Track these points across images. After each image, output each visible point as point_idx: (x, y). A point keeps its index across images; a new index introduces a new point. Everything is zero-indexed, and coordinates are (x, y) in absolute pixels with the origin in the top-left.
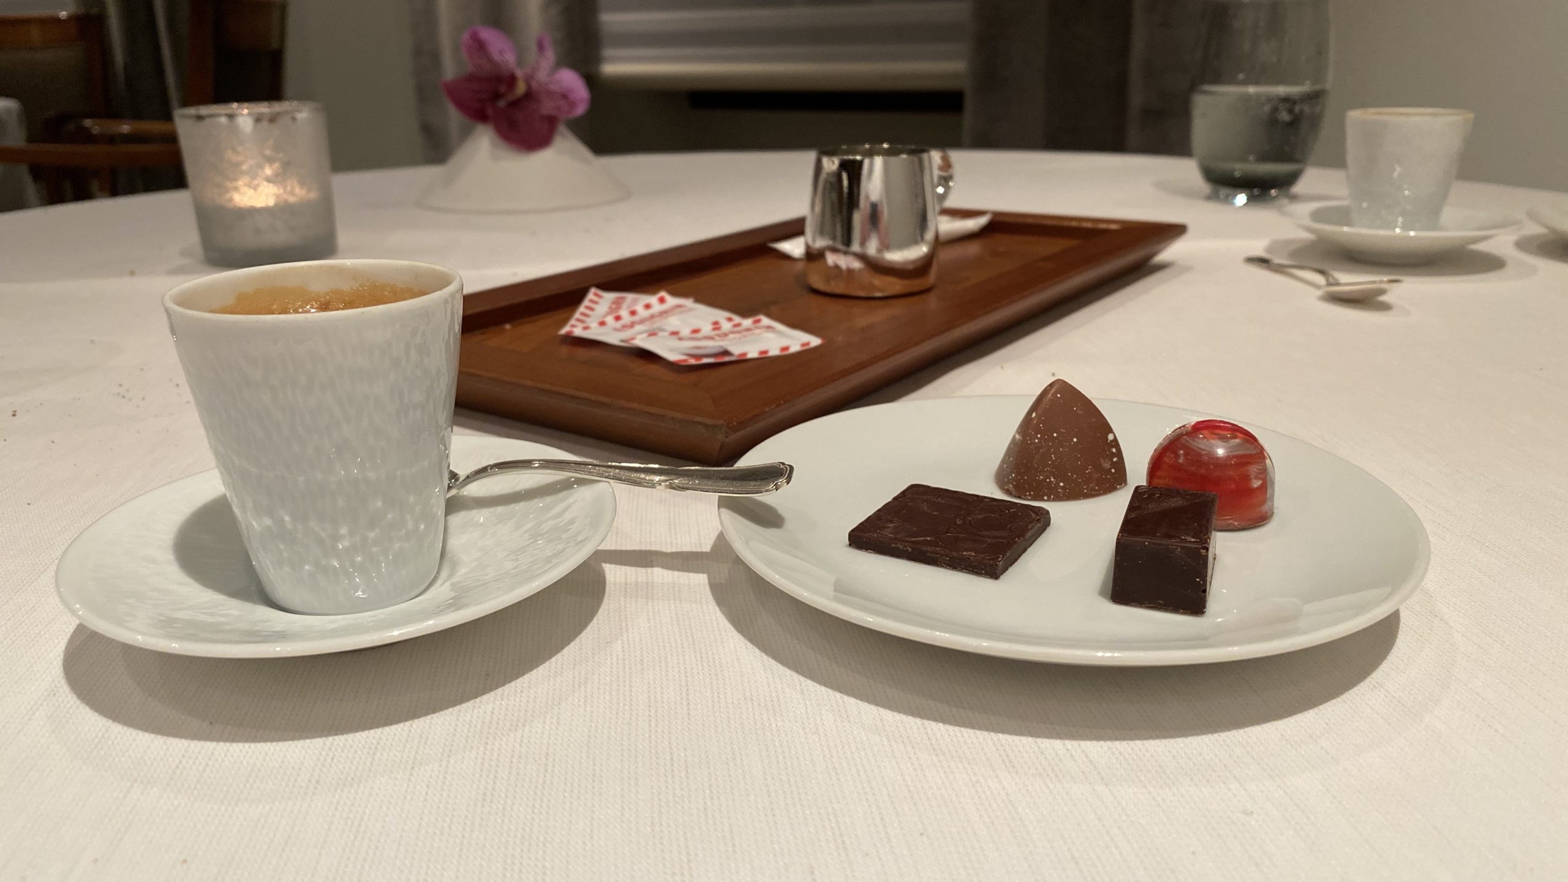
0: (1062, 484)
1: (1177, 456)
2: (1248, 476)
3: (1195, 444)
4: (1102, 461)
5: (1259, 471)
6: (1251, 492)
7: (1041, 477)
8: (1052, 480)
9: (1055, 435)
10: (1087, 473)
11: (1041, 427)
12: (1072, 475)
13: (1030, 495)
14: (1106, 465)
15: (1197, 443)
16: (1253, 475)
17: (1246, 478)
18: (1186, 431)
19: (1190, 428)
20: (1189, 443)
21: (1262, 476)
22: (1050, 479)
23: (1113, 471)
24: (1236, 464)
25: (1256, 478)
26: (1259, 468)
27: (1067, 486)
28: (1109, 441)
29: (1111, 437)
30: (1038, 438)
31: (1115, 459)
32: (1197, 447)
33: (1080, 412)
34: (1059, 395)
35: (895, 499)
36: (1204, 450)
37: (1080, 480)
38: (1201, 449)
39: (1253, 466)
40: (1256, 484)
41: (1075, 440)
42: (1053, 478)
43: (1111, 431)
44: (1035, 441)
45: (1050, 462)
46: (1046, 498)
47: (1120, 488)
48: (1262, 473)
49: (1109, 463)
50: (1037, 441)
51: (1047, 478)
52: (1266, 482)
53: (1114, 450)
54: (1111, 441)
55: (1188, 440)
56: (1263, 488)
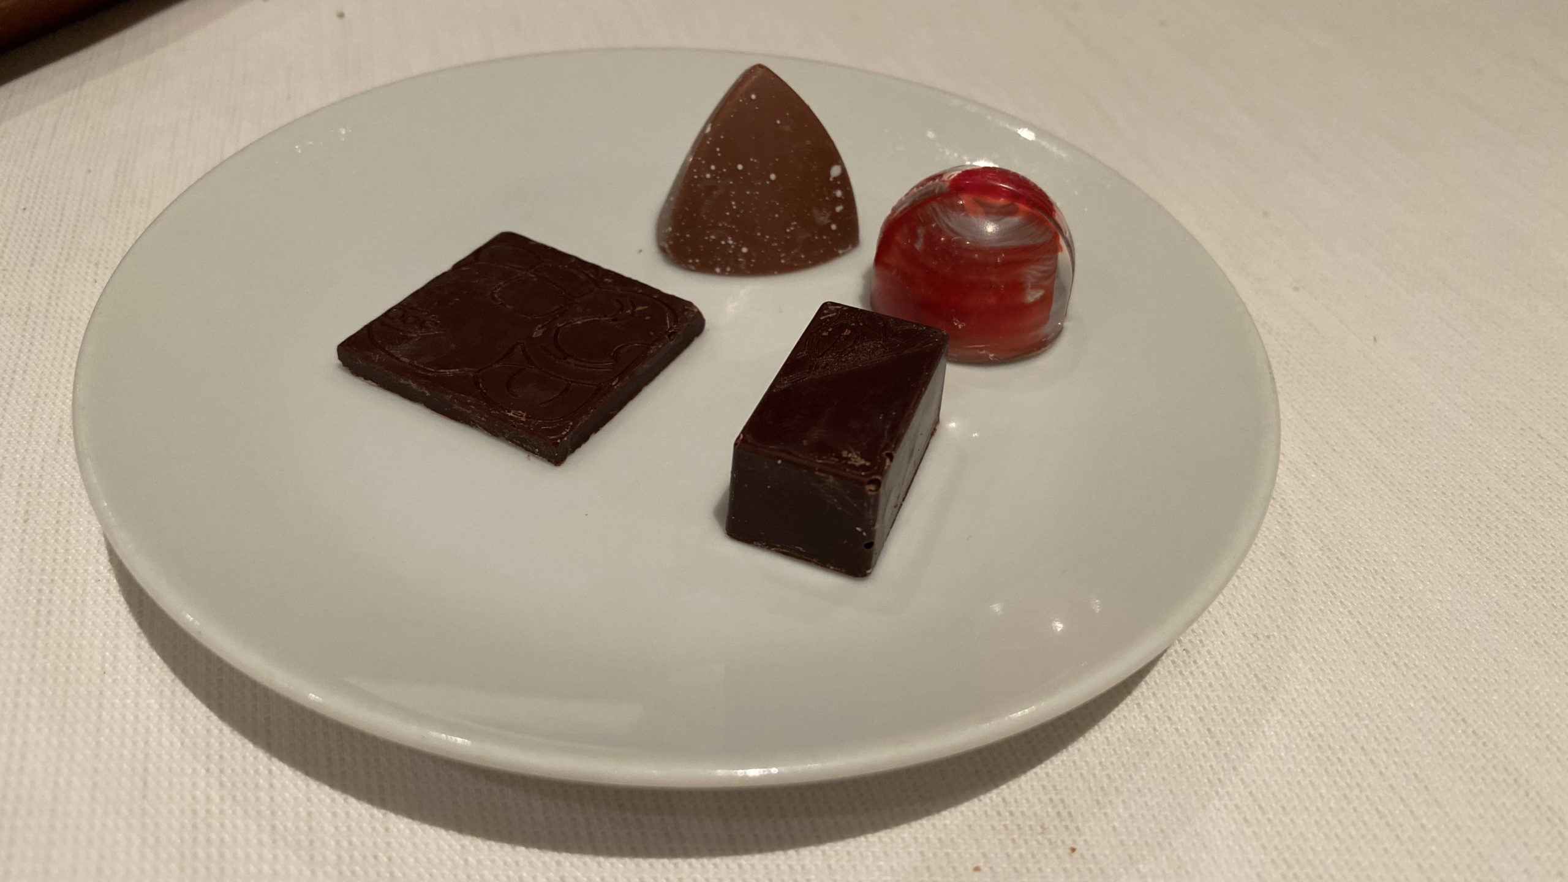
0: (745, 250)
1: (914, 237)
2: (1021, 283)
3: (946, 221)
4: (815, 212)
5: (1040, 275)
6: (1023, 309)
7: (713, 237)
8: (730, 242)
9: (740, 167)
10: (788, 234)
11: (717, 152)
12: (763, 236)
13: (694, 263)
14: (822, 218)
15: (949, 218)
16: (1030, 280)
17: (1017, 287)
18: (941, 188)
19: (948, 184)
20: (937, 215)
21: (1046, 283)
22: (726, 240)
23: (834, 227)
24: (1004, 263)
25: (1035, 287)
26: (1046, 268)
27: (754, 254)
28: (831, 179)
29: (835, 171)
30: (711, 172)
31: (839, 209)
32: (947, 224)
33: (787, 128)
34: (753, 97)
35: (458, 266)
36: (957, 234)
37: (776, 244)
38: (953, 231)
39: (1032, 267)
40: (1032, 296)
41: (773, 177)
42: (732, 240)
43: (836, 158)
44: (705, 177)
45: (728, 214)
46: (718, 270)
47: (843, 254)
48: (1047, 278)
49: (828, 215)
50: (708, 176)
51: (722, 240)
52: (1052, 293)
53: (839, 193)
54: (836, 179)
55: (938, 209)
56: (1046, 301)
